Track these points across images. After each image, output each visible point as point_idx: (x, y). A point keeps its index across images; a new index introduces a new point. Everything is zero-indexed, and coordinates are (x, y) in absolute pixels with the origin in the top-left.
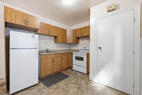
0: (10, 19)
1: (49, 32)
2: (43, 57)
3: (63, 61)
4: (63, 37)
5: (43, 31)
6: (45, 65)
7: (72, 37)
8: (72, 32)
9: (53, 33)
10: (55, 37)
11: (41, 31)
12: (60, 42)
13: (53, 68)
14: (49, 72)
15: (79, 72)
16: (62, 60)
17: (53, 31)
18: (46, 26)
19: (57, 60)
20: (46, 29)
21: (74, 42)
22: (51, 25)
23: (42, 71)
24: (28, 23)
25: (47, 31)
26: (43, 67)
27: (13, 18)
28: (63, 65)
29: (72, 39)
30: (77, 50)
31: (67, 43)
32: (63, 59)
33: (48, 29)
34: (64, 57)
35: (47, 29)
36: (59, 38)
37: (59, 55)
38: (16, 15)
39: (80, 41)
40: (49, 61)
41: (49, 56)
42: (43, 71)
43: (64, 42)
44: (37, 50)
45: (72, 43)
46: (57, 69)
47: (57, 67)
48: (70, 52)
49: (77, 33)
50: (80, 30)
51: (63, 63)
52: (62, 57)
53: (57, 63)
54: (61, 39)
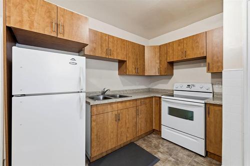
0: (19, 19)
1: (108, 51)
2: (97, 111)
3: (140, 117)
4: (137, 62)
5: (95, 49)
6: (100, 130)
7: (158, 61)
8: (157, 50)
9: (118, 53)
10: (121, 63)
11: (91, 50)
12: (131, 74)
13: (119, 136)
14: (111, 145)
15: (180, 148)
16: (137, 114)
17: (117, 50)
18: (102, 37)
19: (127, 117)
20: (101, 46)
21: (163, 74)
22: (113, 37)
23: (94, 144)
24: (60, 29)
25: (105, 50)
26: (97, 135)
27: (25, 15)
28: (139, 126)
29: (158, 65)
30: (169, 90)
31: (146, 74)
32: (139, 113)
33: (106, 46)
34: (142, 108)
35: (104, 45)
36: (130, 65)
37: (131, 103)
38: (33, 8)
39: (174, 71)
40: (110, 119)
41: (109, 108)
42: (97, 145)
43: (140, 72)
44: (83, 95)
45: (157, 74)
46: (127, 137)
47: (128, 131)
48: (152, 97)
49: (171, 52)
50: (179, 45)
51: (140, 122)
52: (137, 108)
53: (126, 123)
54: (134, 67)
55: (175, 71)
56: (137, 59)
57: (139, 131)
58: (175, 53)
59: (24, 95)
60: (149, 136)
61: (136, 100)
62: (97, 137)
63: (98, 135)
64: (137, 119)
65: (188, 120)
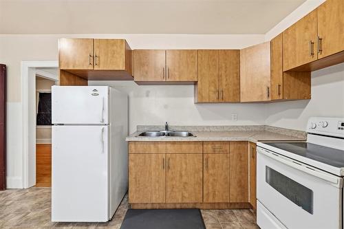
1: (166, 73)
2: (136, 149)
4: (220, 80)
6: (139, 174)
9: (181, 73)
11: (142, 75)
13: (169, 190)
16: (205, 167)
18: (156, 56)
19: (184, 166)
22: (173, 51)
24: (97, 60)
25: (160, 72)
26: (135, 178)
32: (210, 164)
34: (218, 159)
35: (159, 65)
36: (204, 88)
37: (192, 146)
40: (154, 163)
42: (136, 190)
46: (183, 196)
47: (185, 188)
48: (246, 142)
49: (290, 49)
50: (306, 28)
51: (211, 180)
52: (205, 157)
53: (181, 176)
54: (212, 88)
55: (314, 89)
56: (219, 76)
57: (208, 194)
58: (297, 49)
59: (63, 124)
60: (235, 211)
61: (203, 143)
62: (136, 181)
63: (138, 179)
64: (205, 174)
65: (300, 208)
